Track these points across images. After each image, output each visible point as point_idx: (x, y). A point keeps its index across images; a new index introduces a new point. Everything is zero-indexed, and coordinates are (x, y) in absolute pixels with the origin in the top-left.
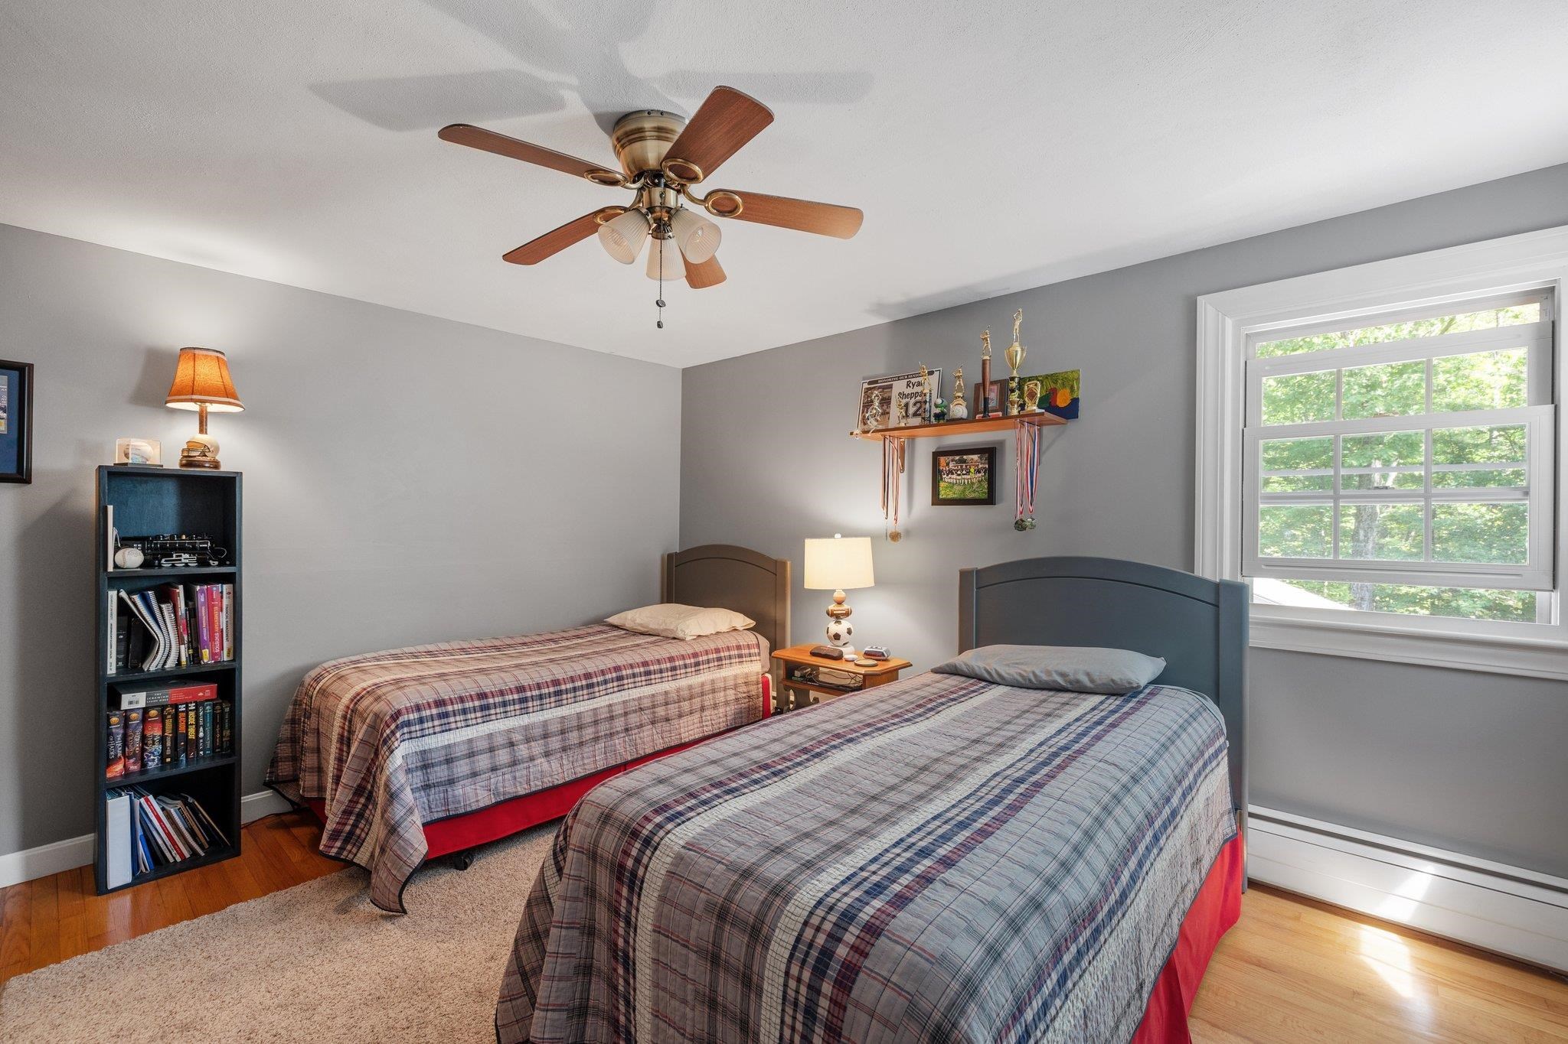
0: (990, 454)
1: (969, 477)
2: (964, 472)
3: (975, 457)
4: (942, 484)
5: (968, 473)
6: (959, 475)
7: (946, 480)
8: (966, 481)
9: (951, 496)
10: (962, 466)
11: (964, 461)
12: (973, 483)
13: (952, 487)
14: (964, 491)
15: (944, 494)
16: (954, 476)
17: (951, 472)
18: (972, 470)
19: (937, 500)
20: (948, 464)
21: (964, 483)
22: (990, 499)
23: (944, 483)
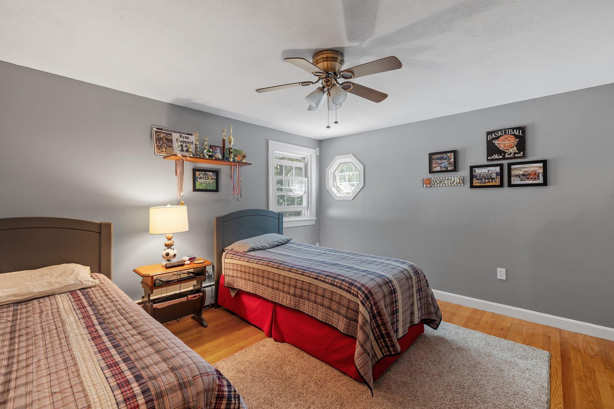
0: (216, 172)
1: (208, 181)
2: (207, 179)
3: (211, 173)
4: (197, 183)
5: (208, 179)
6: (205, 180)
7: (199, 181)
8: (207, 182)
9: (201, 188)
10: (205, 176)
11: (207, 175)
12: (210, 183)
13: (202, 184)
14: (207, 186)
15: (197, 187)
16: (203, 180)
17: (201, 178)
18: (210, 178)
19: (195, 190)
20: (200, 175)
21: (207, 183)
22: (217, 190)
23: (198, 182)
